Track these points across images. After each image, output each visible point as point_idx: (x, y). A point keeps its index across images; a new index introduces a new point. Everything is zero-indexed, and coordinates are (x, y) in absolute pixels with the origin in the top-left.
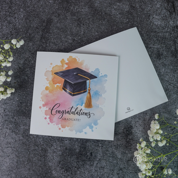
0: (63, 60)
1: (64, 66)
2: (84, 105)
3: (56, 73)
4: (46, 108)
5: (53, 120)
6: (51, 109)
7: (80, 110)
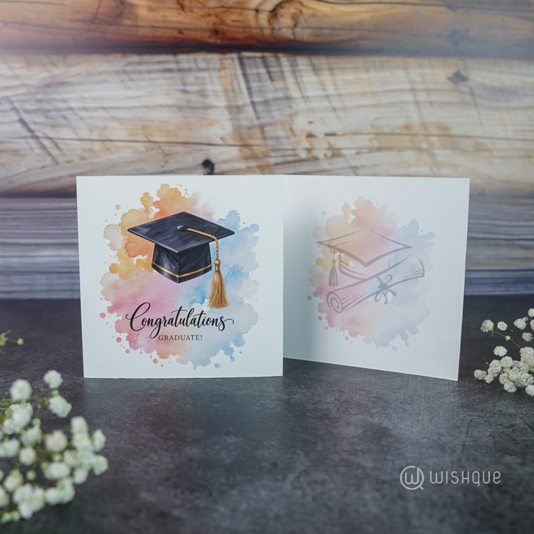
0: (146, 194)
1: (151, 212)
2: (207, 301)
3: (133, 230)
4: (118, 315)
5: (136, 343)
6: (130, 317)
7: (201, 315)
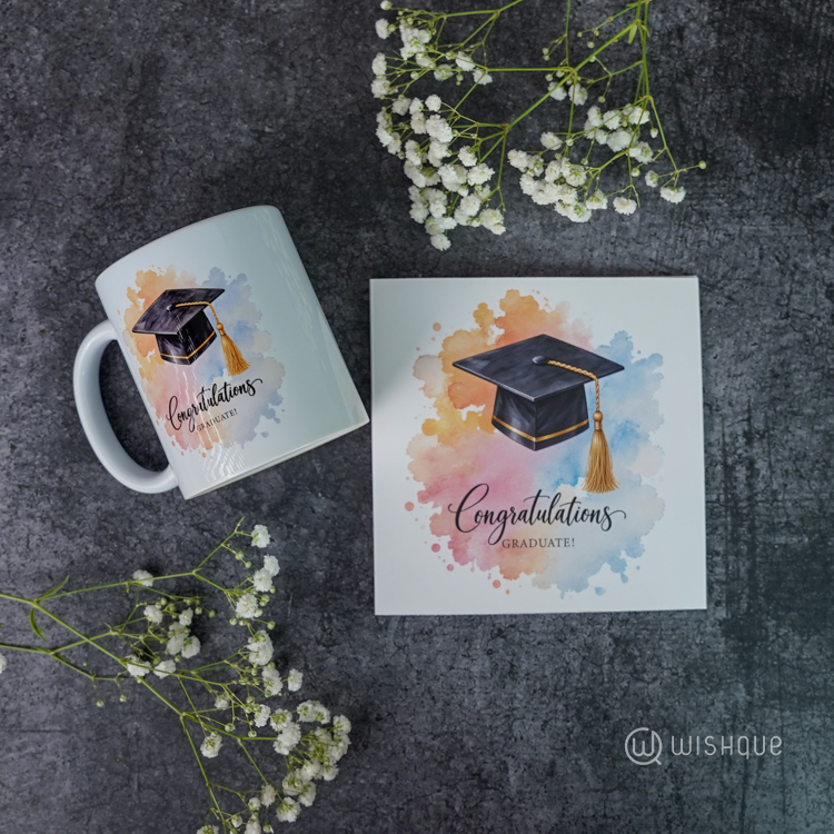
1: (490, 334)
2: (582, 480)
3: (462, 364)
6: (455, 508)
7: (572, 504)
